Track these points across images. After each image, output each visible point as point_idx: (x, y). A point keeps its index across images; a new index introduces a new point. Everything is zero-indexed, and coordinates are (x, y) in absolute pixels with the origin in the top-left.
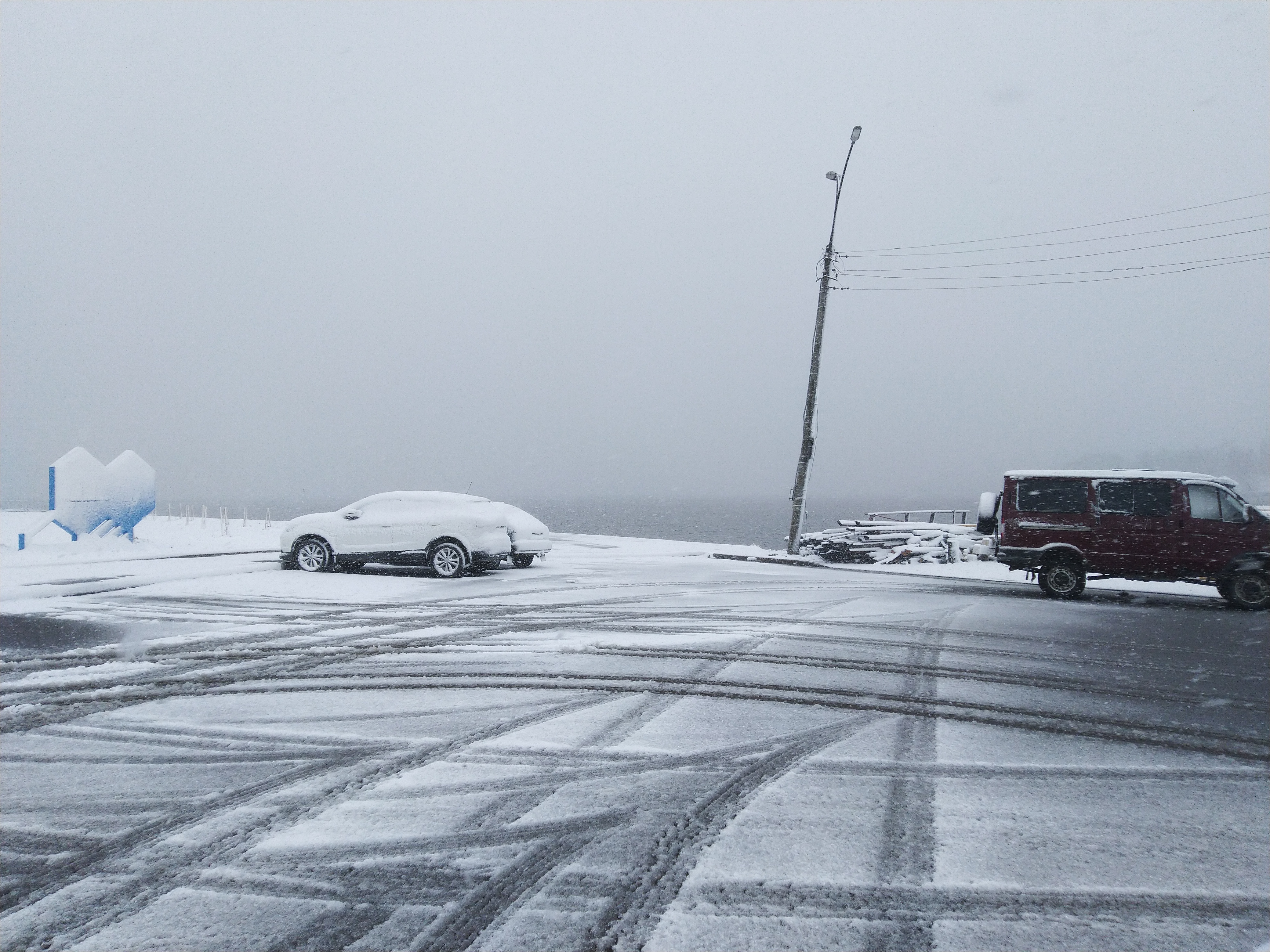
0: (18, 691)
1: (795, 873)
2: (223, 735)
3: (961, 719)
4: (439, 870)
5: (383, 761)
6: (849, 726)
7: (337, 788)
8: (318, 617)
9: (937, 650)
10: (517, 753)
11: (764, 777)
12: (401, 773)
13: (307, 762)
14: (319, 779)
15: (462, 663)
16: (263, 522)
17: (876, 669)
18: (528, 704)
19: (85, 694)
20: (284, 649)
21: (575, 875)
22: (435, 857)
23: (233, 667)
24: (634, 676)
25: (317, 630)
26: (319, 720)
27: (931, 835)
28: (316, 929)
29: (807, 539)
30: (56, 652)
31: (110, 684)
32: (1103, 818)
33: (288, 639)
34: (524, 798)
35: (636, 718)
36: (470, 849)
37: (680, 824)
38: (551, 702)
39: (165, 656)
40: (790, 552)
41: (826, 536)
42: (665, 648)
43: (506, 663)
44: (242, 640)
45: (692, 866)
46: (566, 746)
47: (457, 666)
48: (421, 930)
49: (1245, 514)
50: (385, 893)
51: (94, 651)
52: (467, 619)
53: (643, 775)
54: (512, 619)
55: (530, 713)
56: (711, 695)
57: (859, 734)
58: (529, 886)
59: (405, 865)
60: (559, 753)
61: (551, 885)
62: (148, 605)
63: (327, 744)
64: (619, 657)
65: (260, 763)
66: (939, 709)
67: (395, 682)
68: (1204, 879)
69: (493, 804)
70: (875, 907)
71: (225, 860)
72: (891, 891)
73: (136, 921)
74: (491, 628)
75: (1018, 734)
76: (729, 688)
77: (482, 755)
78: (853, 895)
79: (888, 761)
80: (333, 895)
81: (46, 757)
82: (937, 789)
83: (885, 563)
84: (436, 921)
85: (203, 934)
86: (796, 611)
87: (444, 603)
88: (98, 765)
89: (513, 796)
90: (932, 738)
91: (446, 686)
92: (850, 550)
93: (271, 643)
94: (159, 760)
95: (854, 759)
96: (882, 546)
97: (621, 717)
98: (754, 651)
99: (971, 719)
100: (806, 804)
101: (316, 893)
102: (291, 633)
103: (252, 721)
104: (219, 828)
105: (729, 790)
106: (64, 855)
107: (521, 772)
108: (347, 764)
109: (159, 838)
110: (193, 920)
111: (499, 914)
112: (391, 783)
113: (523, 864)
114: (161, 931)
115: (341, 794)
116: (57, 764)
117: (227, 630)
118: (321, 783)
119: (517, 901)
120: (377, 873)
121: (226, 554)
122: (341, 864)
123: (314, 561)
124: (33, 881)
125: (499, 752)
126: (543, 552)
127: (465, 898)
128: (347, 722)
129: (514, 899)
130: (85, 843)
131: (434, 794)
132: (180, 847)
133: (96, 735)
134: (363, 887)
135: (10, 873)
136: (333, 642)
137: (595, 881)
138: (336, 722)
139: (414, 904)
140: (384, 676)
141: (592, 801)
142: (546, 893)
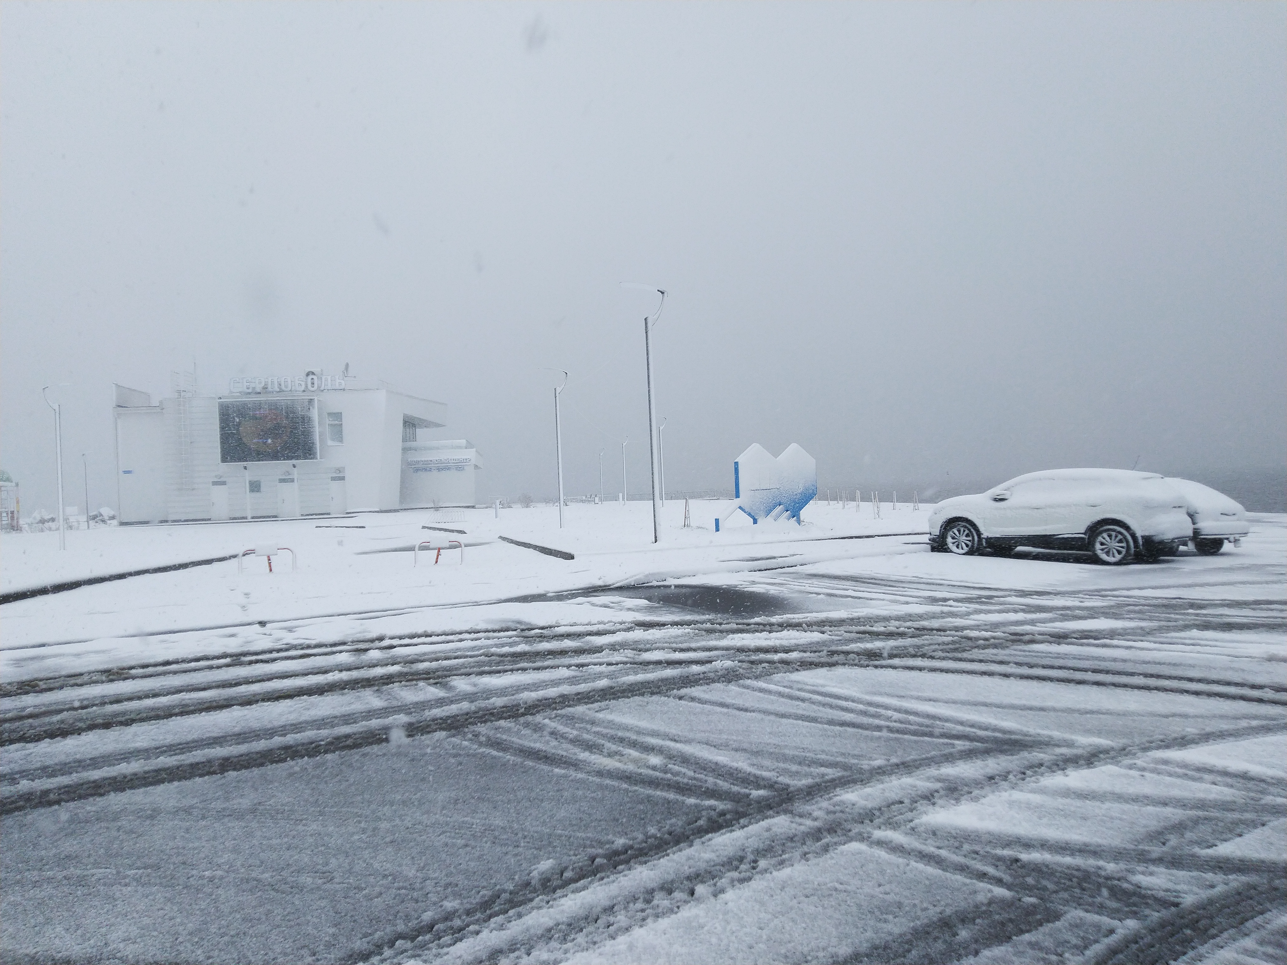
0: (722, 649)
2: (887, 708)
4: (1116, 882)
5: (1047, 756)
7: (999, 776)
8: (969, 600)
10: (1210, 770)
12: (1068, 772)
13: (967, 744)
14: (979, 763)
15: (1135, 662)
16: (912, 505)
18: (1222, 717)
19: (769, 656)
20: (938, 630)
22: (1111, 867)
23: (891, 643)
25: (968, 614)
26: (976, 704)
28: (984, 912)
30: (746, 619)
31: (787, 650)
33: (941, 620)
34: (1221, 824)
36: (1153, 868)
38: (1255, 717)
39: (831, 629)
43: (1189, 665)
44: (898, 618)
46: (1279, 773)
47: (1128, 664)
48: (1096, 941)
50: (1055, 892)
51: (775, 619)
52: (1139, 612)
54: (1197, 615)
55: (1226, 727)
58: (1233, 927)
59: (1076, 868)
60: (1269, 780)
61: (1263, 933)
62: (815, 581)
63: (986, 729)
65: (921, 738)
67: (1057, 675)
69: (1180, 824)
71: (893, 825)
73: (821, 864)
74: (1170, 624)
77: (1164, 767)
80: (999, 882)
81: (744, 707)
84: (1114, 936)
85: (877, 889)
87: (1109, 593)
88: (783, 720)
89: (1206, 819)
91: (1115, 685)
93: (925, 623)
94: (831, 722)
101: (982, 876)
102: (943, 615)
103: (912, 697)
104: (887, 794)
106: (762, 792)
107: (1217, 794)
108: (1009, 753)
109: (835, 793)
110: (868, 875)
111: (1193, 948)
112: (1057, 780)
113: (1224, 900)
114: (842, 878)
115: (1004, 782)
116: (752, 714)
117: (884, 608)
118: (982, 768)
119: (1218, 940)
120: (1045, 869)
121: (879, 536)
122: (1007, 852)
123: (963, 544)
124: (741, 809)
125: (1185, 766)
126: (1237, 536)
127: (1149, 919)
128: (1006, 710)
129: (1214, 937)
130: (776, 786)
131: (1106, 800)
132: (854, 805)
133: (780, 693)
134: (1030, 880)
135: (725, 799)
136: (986, 627)
138: (994, 709)
139: (1088, 911)
140: (1044, 668)
142: (1257, 940)
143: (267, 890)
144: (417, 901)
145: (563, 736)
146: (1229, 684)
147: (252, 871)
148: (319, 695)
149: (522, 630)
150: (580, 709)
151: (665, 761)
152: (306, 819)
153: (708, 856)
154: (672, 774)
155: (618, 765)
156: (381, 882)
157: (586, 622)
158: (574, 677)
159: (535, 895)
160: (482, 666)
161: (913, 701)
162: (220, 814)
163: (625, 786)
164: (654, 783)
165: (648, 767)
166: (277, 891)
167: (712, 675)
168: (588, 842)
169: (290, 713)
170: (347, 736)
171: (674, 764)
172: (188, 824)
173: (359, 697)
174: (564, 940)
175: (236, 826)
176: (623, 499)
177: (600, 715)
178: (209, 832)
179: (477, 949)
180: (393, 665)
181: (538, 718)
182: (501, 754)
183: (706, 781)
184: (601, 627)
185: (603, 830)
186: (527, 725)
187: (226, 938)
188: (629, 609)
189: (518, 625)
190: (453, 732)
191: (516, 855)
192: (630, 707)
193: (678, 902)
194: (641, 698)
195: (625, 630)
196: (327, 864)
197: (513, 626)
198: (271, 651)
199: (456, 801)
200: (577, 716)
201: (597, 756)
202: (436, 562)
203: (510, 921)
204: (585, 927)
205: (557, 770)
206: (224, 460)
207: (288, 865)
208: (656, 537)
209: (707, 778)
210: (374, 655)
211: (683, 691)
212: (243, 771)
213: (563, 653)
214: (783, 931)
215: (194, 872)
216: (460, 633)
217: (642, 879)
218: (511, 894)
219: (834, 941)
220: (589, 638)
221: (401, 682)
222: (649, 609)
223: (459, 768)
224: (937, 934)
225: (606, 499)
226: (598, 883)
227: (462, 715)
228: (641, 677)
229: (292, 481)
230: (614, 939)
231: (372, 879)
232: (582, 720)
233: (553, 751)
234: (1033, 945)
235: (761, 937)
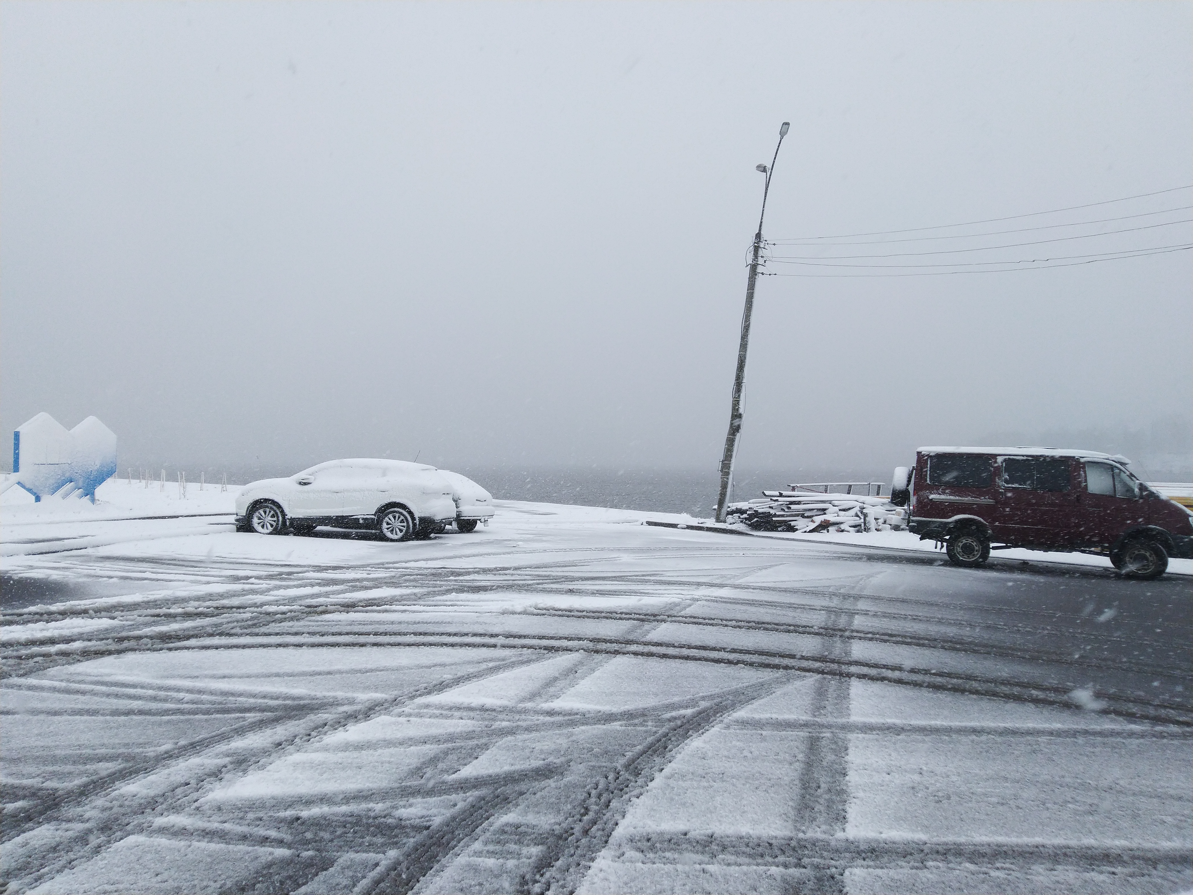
1: (717, 824)
2: (178, 690)
3: (872, 679)
4: (382, 820)
5: (330, 716)
6: (770, 684)
7: (286, 741)
8: (270, 577)
9: (852, 614)
10: (459, 708)
11: (690, 733)
12: (347, 727)
13: (258, 716)
14: (268, 732)
15: (408, 623)
16: (219, 486)
17: (796, 632)
18: (469, 663)
19: (45, 649)
20: (238, 608)
21: (511, 825)
22: (379, 807)
23: (189, 624)
24: (570, 636)
25: (269, 590)
26: (268, 676)
27: (845, 788)
28: (264, 876)
29: (734, 508)
30: (18, 608)
31: (68, 640)
32: (1003, 773)
33: (241, 598)
34: (464, 752)
35: (571, 676)
36: (412, 800)
37: (611, 776)
38: (491, 660)
39: (123, 614)
40: (718, 520)
41: (751, 506)
42: (598, 610)
43: (449, 623)
44: (198, 599)
45: (621, 817)
46: (505, 702)
47: (402, 625)
48: (364, 877)
49: (1137, 490)
50: (329, 842)
51: (55, 607)
52: (413, 581)
53: (577, 730)
54: (456, 581)
55: (471, 670)
56: (642, 654)
57: (779, 692)
58: (467, 835)
59: (350, 814)
60: (498, 709)
61: (488, 834)
62: (108, 564)
63: (277, 698)
64: (556, 618)
65: (213, 716)
66: (853, 669)
67: (344, 641)
68: (1093, 830)
69: (435, 757)
70: (791, 856)
71: (176, 809)
72: (806, 840)
73: (90, 868)
74: (436, 589)
75: (925, 693)
76: (659, 648)
77: (425, 711)
78: (771, 845)
79: (805, 718)
80: (281, 843)
82: (850, 745)
83: (805, 532)
84: (378, 868)
85: (154, 880)
86: (723, 576)
87: (391, 565)
88: (56, 717)
89: (454, 749)
90: (847, 697)
91: (392, 645)
92: (774, 519)
93: (226, 602)
94: (116, 713)
95: (774, 716)
96: (803, 516)
97: (557, 675)
98: (683, 613)
99: (883, 679)
100: (729, 758)
101: (265, 840)
102: (244, 593)
103: (206, 676)
104: (172, 779)
105: (657, 745)
107: (462, 726)
108: (297, 718)
109: (113, 788)
110: (145, 867)
111: (438, 861)
112: (338, 737)
113: (462, 814)
114: (113, 877)
115: (290, 747)
116: (16, 716)
117: (184, 589)
118: (270, 736)
119: (456, 850)
120: (323, 822)
121: (183, 516)
122: (289, 813)
123: (268, 524)
125: (442, 707)
126: (486, 518)
127: (406, 846)
128: (297, 678)
129: (453, 848)
130: (40, 793)
131: (378, 747)
132: (135, 796)
133: (54, 688)
134: (309, 835)
136: (284, 602)
137: (530, 830)
138: (286, 678)
139: (357, 852)
140: (333, 635)
141: (528, 754)
142: (483, 842)
146: (475, 635)
161: (207, 680)
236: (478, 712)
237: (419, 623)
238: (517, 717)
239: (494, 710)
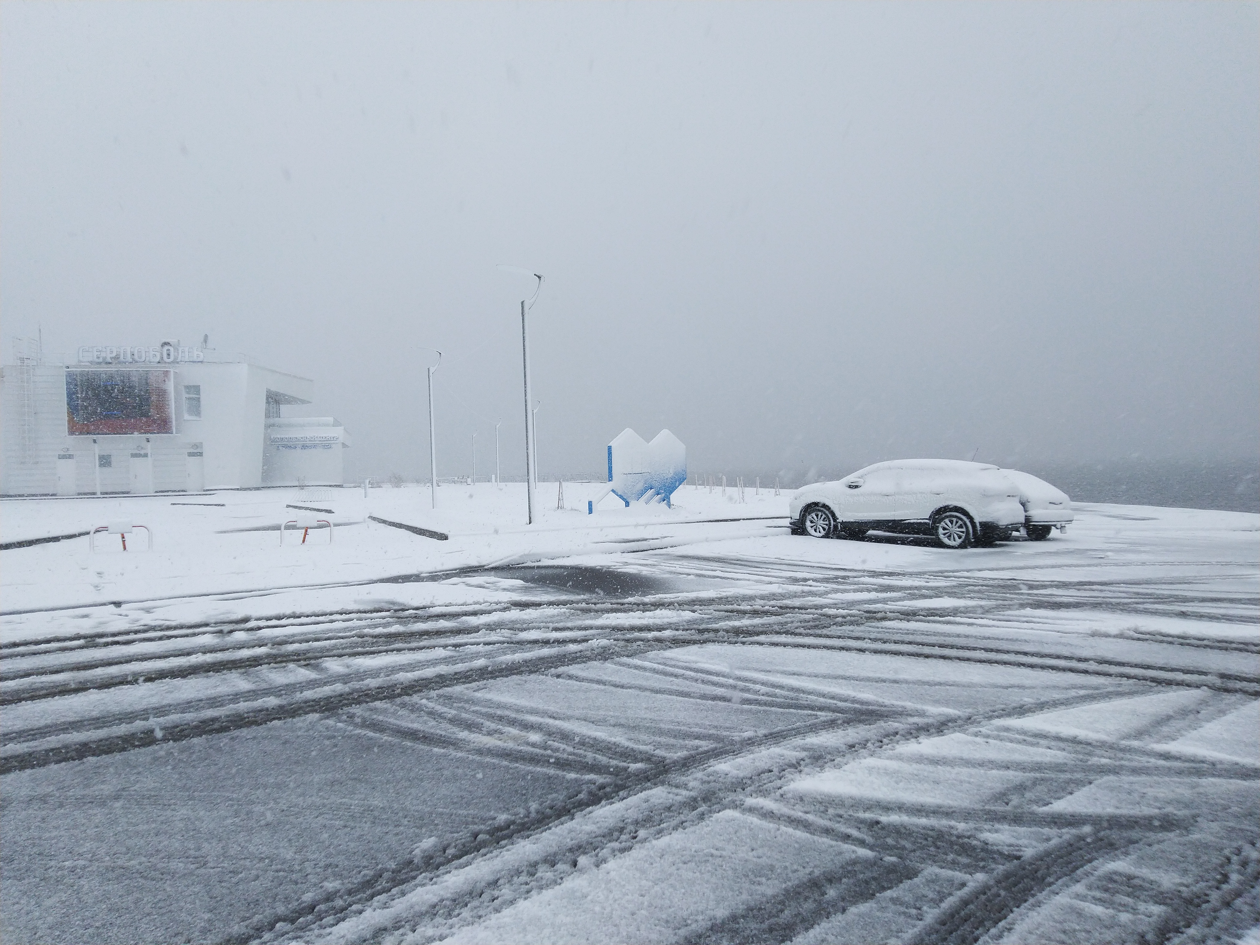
0: (597, 628)
2: (755, 682)
4: (966, 840)
5: (901, 725)
7: (859, 744)
8: (827, 580)
10: (1044, 736)
12: (921, 739)
13: (829, 715)
14: (840, 732)
15: (976, 638)
16: (773, 491)
18: (1055, 687)
19: (644, 635)
20: (799, 608)
21: (1121, 874)
22: (961, 826)
23: (757, 621)
24: (1187, 668)
25: (827, 593)
26: (836, 677)
28: (849, 872)
30: (620, 598)
31: (660, 629)
33: (801, 599)
34: (1055, 784)
35: (1191, 716)
36: (997, 826)
38: (1082, 687)
39: (701, 608)
42: (1229, 639)
43: (1026, 641)
44: (762, 598)
46: (1103, 737)
47: (970, 639)
48: (950, 894)
50: (912, 851)
51: (648, 599)
52: (978, 592)
53: (1204, 781)
54: (1030, 594)
55: (1058, 696)
58: (1067, 875)
59: (931, 828)
60: (1095, 743)
61: (1092, 878)
62: (685, 563)
63: (846, 701)
64: (1165, 645)
65: (787, 710)
67: (908, 650)
69: (1021, 785)
71: (763, 792)
73: (698, 832)
74: (1006, 603)
77: (1005, 734)
80: (862, 843)
81: (620, 684)
84: (966, 888)
85: (751, 854)
87: (951, 574)
88: (658, 695)
89: (1042, 780)
91: (960, 659)
93: (788, 602)
94: (704, 697)
97: (1171, 713)
101: (847, 838)
102: (804, 594)
103: (778, 672)
104: (757, 764)
106: (640, 765)
107: (1051, 756)
108: (867, 722)
109: (709, 764)
110: (742, 841)
111: (1033, 896)
112: (911, 747)
113: (1059, 851)
114: (717, 844)
115: (863, 750)
116: (629, 690)
117: (750, 587)
118: (843, 737)
119: (1054, 887)
120: (903, 830)
121: (744, 519)
122: (868, 815)
123: (821, 528)
124: (620, 782)
125: (1024, 733)
126: (1063, 524)
127: (995, 872)
128: (863, 683)
129: (1050, 884)
130: (654, 759)
131: (956, 765)
132: (727, 774)
133: (654, 669)
134: (890, 841)
135: (604, 773)
136: (843, 606)
137: (1148, 885)
138: (852, 681)
139: (942, 868)
140: (895, 643)
141: (1138, 799)
142: (1086, 885)
143: (136, 878)
144: (296, 883)
145: (441, 716)
146: (1058, 657)
147: (118, 858)
148: (182, 677)
149: (396, 611)
150: (458, 689)
151: (544, 738)
152: (175, 804)
153: (589, 827)
154: (552, 750)
155: (499, 743)
156: (258, 865)
157: (461, 602)
158: (451, 657)
159: (419, 872)
160: (354, 647)
161: (779, 675)
162: (80, 801)
163: (505, 763)
164: (533, 759)
165: (528, 744)
166: (146, 878)
167: (588, 653)
168: (470, 819)
169: (152, 696)
170: (214, 720)
171: (554, 741)
172: (44, 813)
173: (225, 679)
174: (449, 915)
175: (98, 814)
176: (496, 481)
177: (479, 695)
178: (69, 820)
179: (361, 927)
180: (260, 646)
181: (415, 698)
182: (378, 735)
183: (585, 756)
184: (477, 607)
185: (484, 807)
186: (403, 705)
187: (91, 931)
188: (504, 589)
189: (391, 606)
190: (327, 713)
191: (397, 834)
192: (508, 686)
193: (561, 873)
194: (519, 677)
195: (500, 610)
196: (199, 849)
197: (386, 606)
198: (127, 633)
199: (332, 783)
200: (454, 696)
201: (476, 735)
202: (304, 541)
203: (393, 900)
204: (469, 902)
205: (436, 750)
206: (72, 432)
207: (157, 851)
208: (530, 518)
209: (586, 753)
210: (240, 636)
211: (561, 670)
212: (104, 756)
213: (439, 633)
214: (664, 897)
215: (53, 863)
216: (331, 614)
217: (525, 853)
218: (393, 872)
219: (712, 904)
220: (464, 618)
221: (269, 664)
222: (525, 590)
223: (334, 750)
224: (807, 894)
225: (479, 480)
226: (481, 859)
227: (335, 697)
228: (518, 657)
229: (146, 455)
230: (500, 912)
231: (247, 863)
232: (459, 700)
233: (432, 731)
234: (895, 901)
235: (642, 903)
236: (1070, 744)
237: (989, 638)
238: (1120, 755)
239: (1089, 744)
